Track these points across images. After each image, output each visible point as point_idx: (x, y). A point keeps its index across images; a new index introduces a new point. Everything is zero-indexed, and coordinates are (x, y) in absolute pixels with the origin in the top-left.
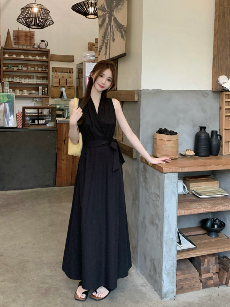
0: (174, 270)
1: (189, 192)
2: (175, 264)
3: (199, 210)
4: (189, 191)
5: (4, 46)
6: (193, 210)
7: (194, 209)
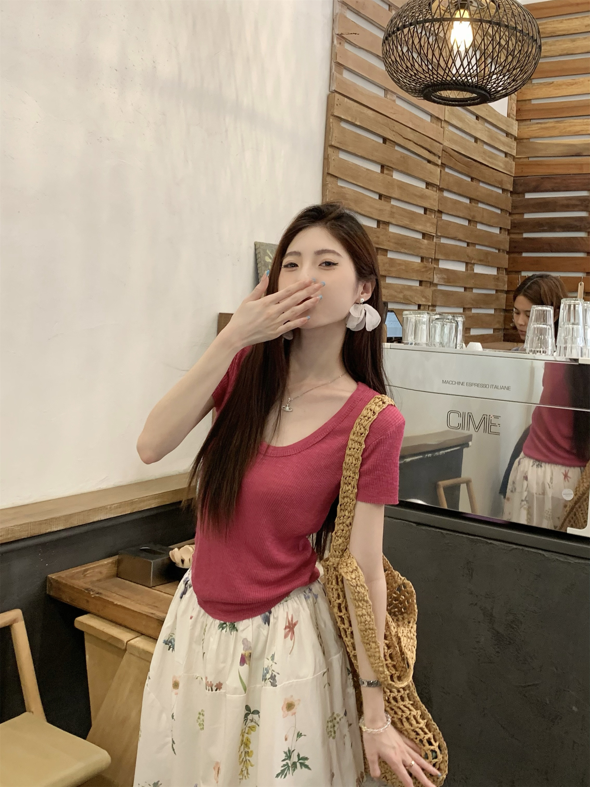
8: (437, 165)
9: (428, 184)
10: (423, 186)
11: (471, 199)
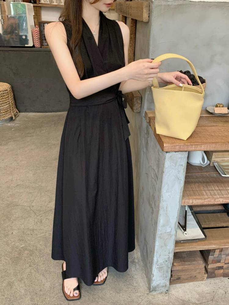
0: (169, 264)
1: (210, 163)
2: (170, 259)
3: (216, 200)
4: (210, 161)
6: (206, 200)
7: (208, 199)
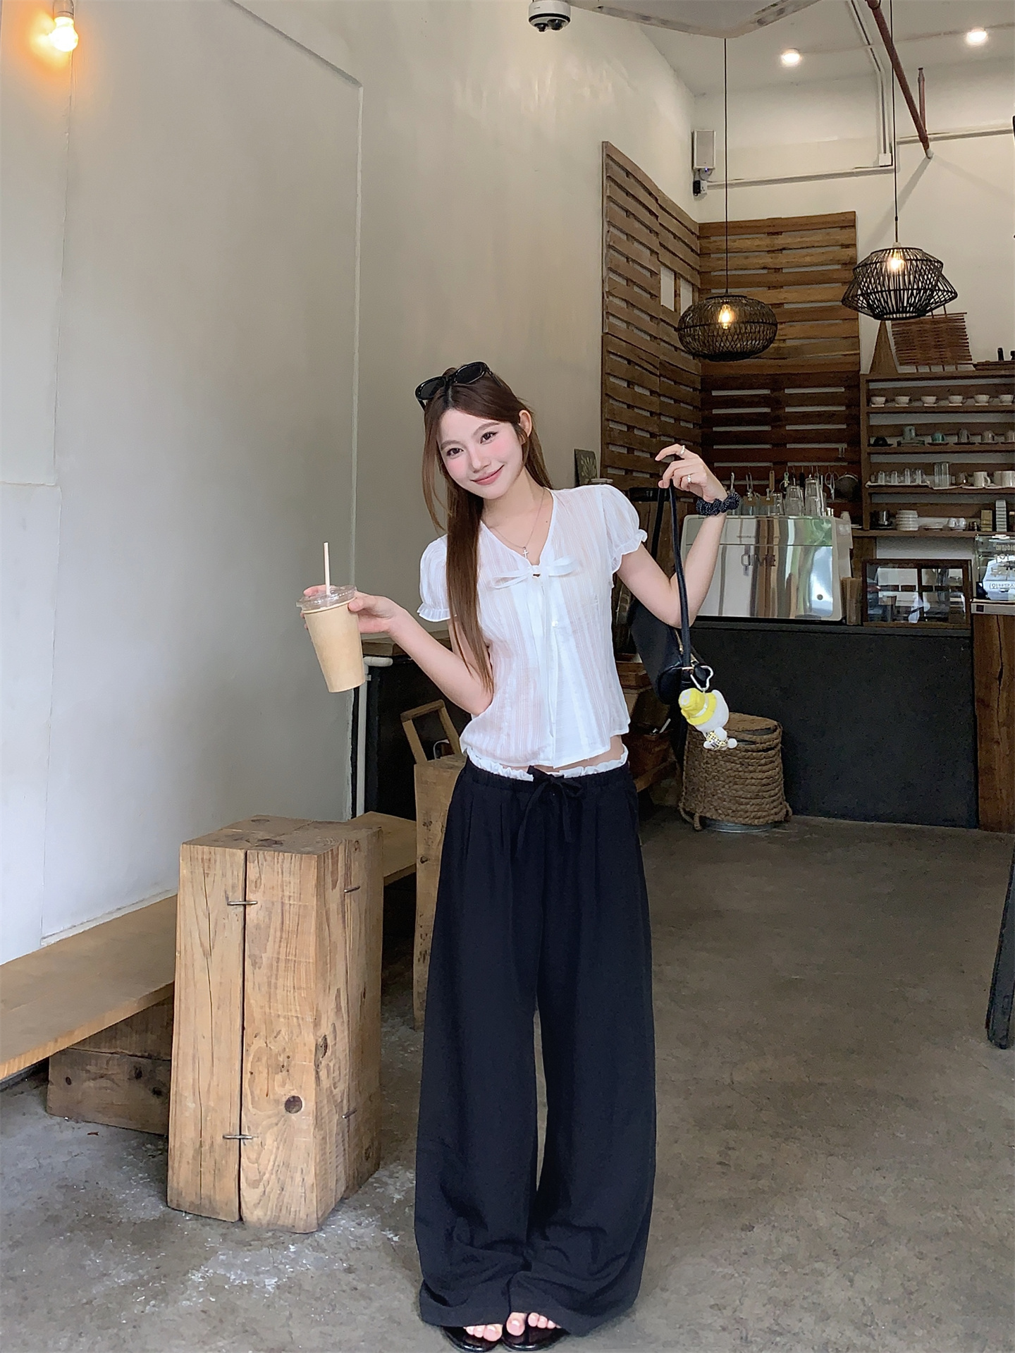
5: (868, 373)
8: (656, 375)
9: (652, 392)
10: (648, 393)
11: (676, 401)
